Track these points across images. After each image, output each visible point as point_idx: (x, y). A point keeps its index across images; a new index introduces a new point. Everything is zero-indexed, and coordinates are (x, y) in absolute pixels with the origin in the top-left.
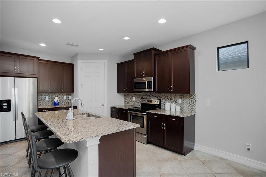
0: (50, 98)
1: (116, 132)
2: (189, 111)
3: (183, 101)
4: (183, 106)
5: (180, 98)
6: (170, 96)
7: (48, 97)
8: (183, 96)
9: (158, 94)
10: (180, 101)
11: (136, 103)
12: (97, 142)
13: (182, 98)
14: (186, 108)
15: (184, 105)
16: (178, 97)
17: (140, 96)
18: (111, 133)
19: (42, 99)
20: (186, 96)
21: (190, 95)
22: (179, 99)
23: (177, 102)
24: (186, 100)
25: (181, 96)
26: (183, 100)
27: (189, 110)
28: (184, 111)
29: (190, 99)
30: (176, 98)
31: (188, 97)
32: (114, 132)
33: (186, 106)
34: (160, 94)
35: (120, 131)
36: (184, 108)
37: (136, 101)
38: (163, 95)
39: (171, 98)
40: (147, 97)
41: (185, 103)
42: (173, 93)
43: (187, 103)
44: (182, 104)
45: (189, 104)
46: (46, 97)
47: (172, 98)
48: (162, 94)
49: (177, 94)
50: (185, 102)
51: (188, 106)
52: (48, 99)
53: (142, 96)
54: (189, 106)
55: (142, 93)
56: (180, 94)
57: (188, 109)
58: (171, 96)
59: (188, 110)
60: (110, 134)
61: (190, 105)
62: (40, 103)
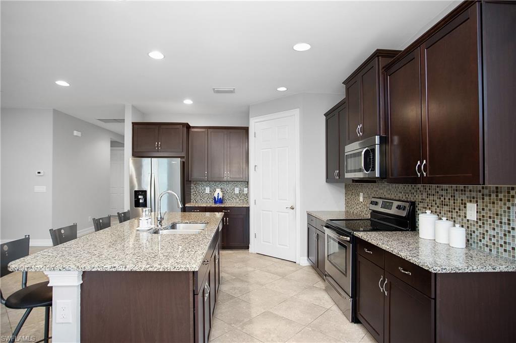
0: (212, 190)
1: (114, 270)
2: (505, 255)
3: (483, 213)
4: (481, 230)
5: (471, 201)
6: (441, 193)
7: (209, 188)
8: (483, 195)
9: (410, 185)
10: (472, 212)
11: (366, 209)
12: (74, 281)
13: (480, 201)
14: (494, 240)
15: (487, 227)
16: (464, 198)
17: (372, 191)
18: (99, 270)
19: (200, 191)
20: (493, 196)
21: (509, 193)
22: (468, 205)
23: (462, 213)
24: (494, 211)
25: (474, 194)
26: (483, 209)
27: (505, 251)
28: (487, 250)
29: (509, 208)
30: (459, 201)
31: (501, 200)
32: (109, 270)
33: (492, 232)
34: (413, 185)
35: (127, 270)
36: (487, 238)
37: (366, 204)
38: (422, 189)
39: (442, 199)
40: (385, 194)
41: (490, 221)
42: (429, 181)
43: (497, 222)
44: (480, 223)
45: (506, 227)
46: (206, 188)
47: (447, 200)
48: (419, 186)
49: (462, 187)
50: (490, 217)
51: (501, 234)
52: (209, 192)
53: (376, 189)
54: (505, 235)
55: (376, 183)
56: (471, 187)
57: (501, 246)
58: (444, 193)
59: (501, 250)
60: (97, 272)
61: (509, 232)
62: (198, 198)
